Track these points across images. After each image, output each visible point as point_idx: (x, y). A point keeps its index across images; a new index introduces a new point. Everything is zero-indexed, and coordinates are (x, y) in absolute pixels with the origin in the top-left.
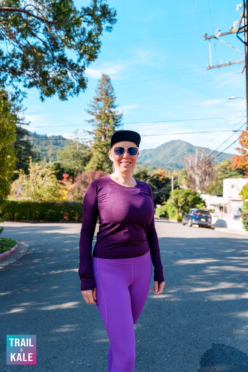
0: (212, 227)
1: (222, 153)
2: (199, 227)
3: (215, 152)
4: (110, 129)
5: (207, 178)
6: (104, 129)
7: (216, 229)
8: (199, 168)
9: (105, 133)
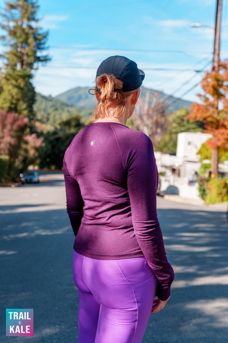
0: (162, 194)
1: (179, 99)
3: (171, 97)
4: (30, 53)
5: (159, 130)
6: (21, 52)
7: (167, 197)
8: (150, 116)
9: (22, 58)
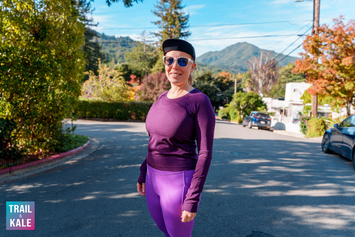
0: (271, 129)
1: (287, 56)
2: (259, 129)
3: (280, 55)
4: (177, 31)
5: (270, 81)
6: (171, 31)
7: (275, 131)
8: (263, 71)
